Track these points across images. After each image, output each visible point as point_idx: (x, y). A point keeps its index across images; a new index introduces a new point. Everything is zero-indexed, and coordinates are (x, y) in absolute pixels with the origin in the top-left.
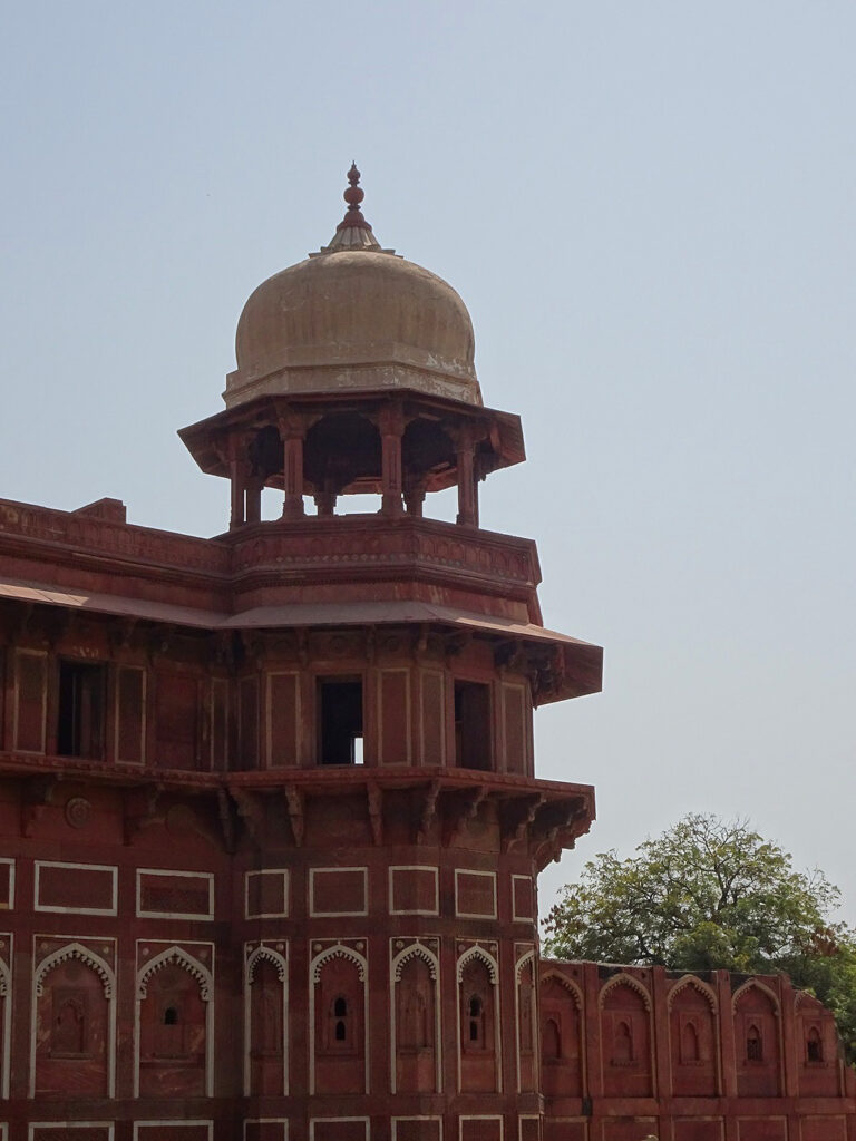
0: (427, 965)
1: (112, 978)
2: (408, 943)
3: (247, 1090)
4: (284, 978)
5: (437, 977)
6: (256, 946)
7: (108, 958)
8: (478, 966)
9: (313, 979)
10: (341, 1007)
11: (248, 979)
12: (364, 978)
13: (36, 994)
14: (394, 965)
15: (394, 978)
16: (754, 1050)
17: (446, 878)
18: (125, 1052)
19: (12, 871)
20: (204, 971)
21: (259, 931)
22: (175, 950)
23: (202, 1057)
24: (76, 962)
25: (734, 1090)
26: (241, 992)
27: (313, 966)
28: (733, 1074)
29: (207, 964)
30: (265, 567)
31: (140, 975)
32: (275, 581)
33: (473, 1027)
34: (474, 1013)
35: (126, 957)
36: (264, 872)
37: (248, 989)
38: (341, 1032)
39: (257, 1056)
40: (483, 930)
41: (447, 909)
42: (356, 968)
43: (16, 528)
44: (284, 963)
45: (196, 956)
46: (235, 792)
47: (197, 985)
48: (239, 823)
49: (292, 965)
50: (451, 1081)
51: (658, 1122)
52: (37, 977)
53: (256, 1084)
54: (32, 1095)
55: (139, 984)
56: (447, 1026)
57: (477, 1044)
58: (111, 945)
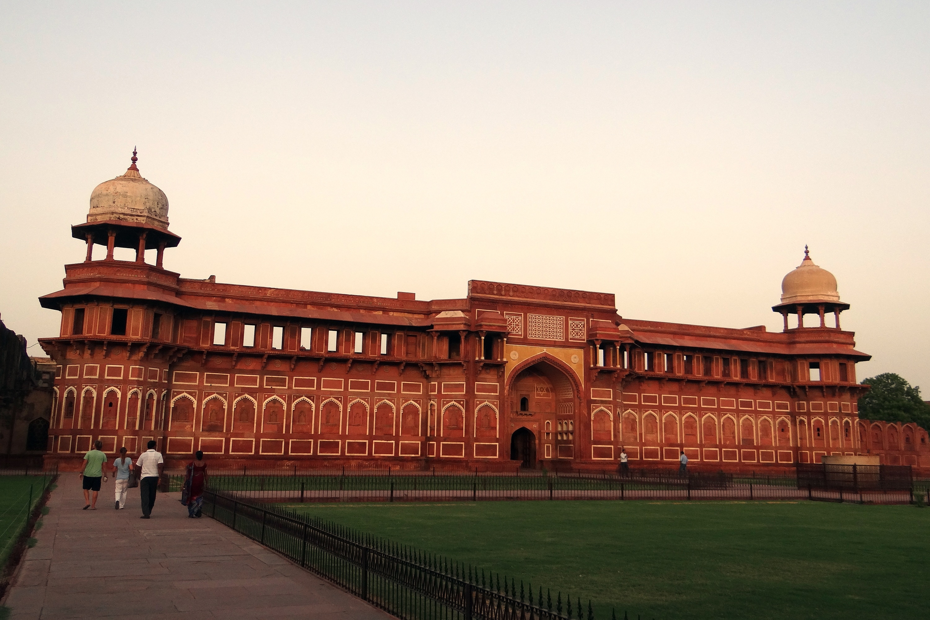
0: (837, 422)
1: (772, 422)
2: (833, 417)
3: (799, 445)
4: (806, 424)
5: (839, 424)
6: (799, 417)
7: (771, 419)
8: (847, 423)
9: (812, 424)
10: (818, 430)
11: (798, 423)
12: (823, 424)
13: (759, 425)
14: (830, 422)
15: (830, 424)
16: (907, 440)
17: (840, 404)
18: (775, 437)
19: (753, 402)
20: (788, 421)
21: (800, 414)
22: (783, 417)
23: (789, 439)
24: (765, 419)
25: (903, 449)
26: (796, 425)
27: (812, 421)
28: (902, 445)
29: (789, 420)
30: (797, 340)
31: (777, 422)
32: (800, 343)
33: (846, 434)
34: (847, 432)
35: (774, 418)
36: (800, 402)
37: (798, 425)
38: (819, 435)
39: (801, 439)
40: (848, 415)
41: (840, 410)
42: (821, 422)
43: (749, 335)
44: (806, 421)
45: (787, 418)
46: (795, 386)
47: (787, 424)
48: (795, 392)
49: (808, 421)
50: (843, 445)
51: (885, 455)
52: (759, 422)
53: (801, 445)
54: (760, 445)
55: (777, 424)
56: (841, 434)
57: (847, 438)
58: (771, 416)
